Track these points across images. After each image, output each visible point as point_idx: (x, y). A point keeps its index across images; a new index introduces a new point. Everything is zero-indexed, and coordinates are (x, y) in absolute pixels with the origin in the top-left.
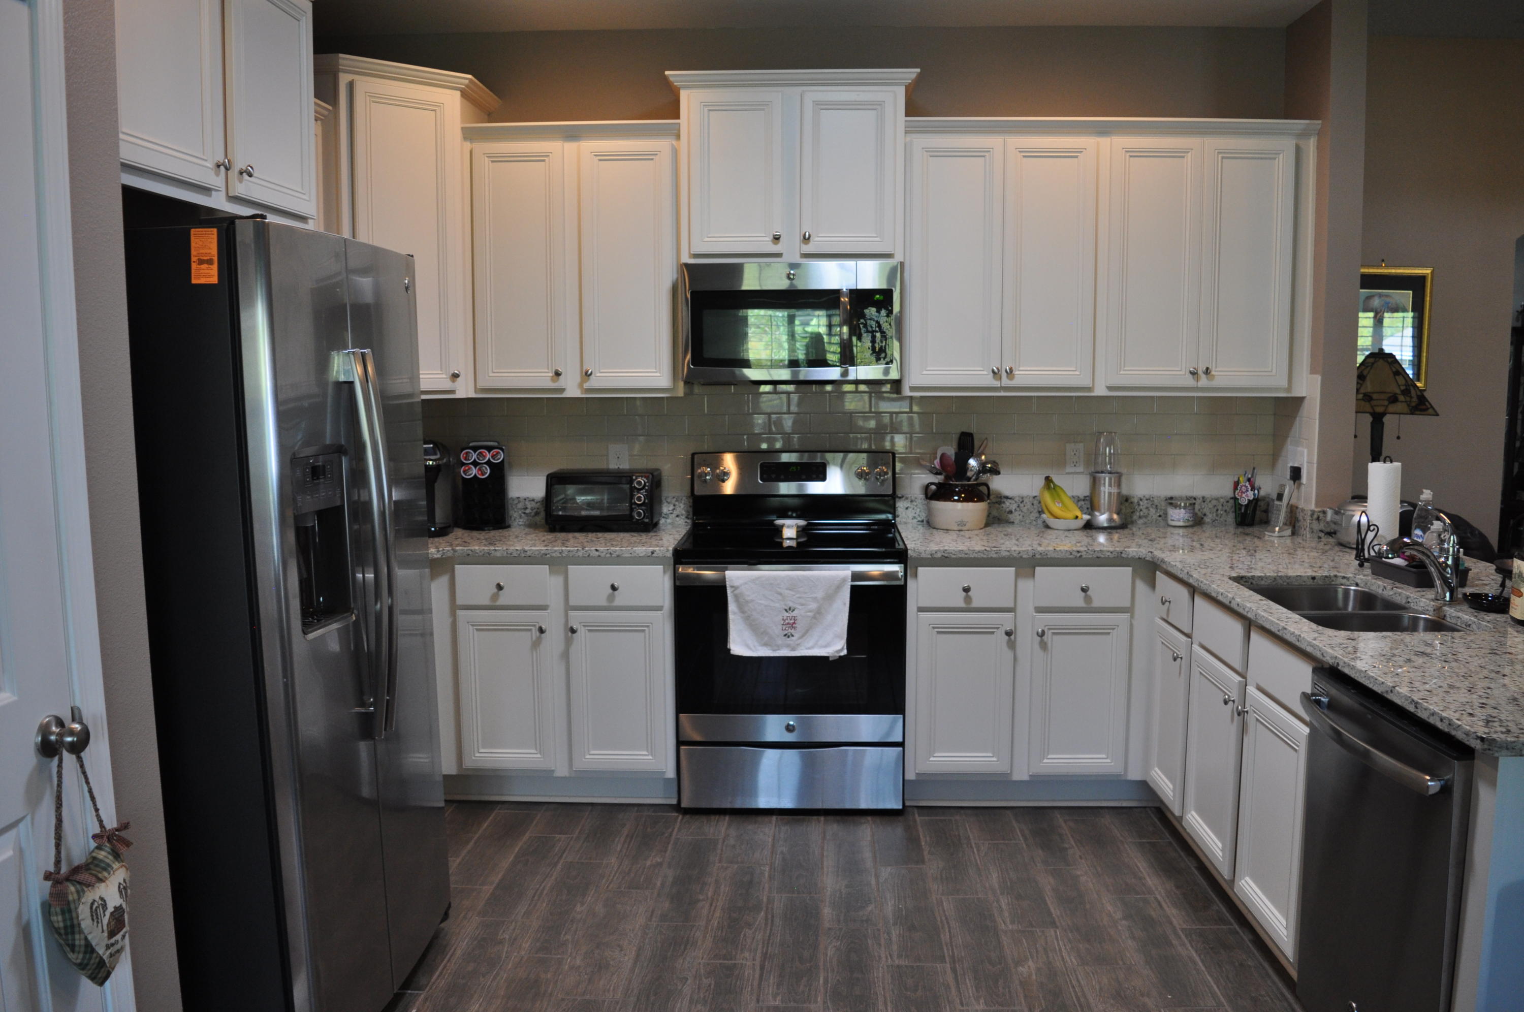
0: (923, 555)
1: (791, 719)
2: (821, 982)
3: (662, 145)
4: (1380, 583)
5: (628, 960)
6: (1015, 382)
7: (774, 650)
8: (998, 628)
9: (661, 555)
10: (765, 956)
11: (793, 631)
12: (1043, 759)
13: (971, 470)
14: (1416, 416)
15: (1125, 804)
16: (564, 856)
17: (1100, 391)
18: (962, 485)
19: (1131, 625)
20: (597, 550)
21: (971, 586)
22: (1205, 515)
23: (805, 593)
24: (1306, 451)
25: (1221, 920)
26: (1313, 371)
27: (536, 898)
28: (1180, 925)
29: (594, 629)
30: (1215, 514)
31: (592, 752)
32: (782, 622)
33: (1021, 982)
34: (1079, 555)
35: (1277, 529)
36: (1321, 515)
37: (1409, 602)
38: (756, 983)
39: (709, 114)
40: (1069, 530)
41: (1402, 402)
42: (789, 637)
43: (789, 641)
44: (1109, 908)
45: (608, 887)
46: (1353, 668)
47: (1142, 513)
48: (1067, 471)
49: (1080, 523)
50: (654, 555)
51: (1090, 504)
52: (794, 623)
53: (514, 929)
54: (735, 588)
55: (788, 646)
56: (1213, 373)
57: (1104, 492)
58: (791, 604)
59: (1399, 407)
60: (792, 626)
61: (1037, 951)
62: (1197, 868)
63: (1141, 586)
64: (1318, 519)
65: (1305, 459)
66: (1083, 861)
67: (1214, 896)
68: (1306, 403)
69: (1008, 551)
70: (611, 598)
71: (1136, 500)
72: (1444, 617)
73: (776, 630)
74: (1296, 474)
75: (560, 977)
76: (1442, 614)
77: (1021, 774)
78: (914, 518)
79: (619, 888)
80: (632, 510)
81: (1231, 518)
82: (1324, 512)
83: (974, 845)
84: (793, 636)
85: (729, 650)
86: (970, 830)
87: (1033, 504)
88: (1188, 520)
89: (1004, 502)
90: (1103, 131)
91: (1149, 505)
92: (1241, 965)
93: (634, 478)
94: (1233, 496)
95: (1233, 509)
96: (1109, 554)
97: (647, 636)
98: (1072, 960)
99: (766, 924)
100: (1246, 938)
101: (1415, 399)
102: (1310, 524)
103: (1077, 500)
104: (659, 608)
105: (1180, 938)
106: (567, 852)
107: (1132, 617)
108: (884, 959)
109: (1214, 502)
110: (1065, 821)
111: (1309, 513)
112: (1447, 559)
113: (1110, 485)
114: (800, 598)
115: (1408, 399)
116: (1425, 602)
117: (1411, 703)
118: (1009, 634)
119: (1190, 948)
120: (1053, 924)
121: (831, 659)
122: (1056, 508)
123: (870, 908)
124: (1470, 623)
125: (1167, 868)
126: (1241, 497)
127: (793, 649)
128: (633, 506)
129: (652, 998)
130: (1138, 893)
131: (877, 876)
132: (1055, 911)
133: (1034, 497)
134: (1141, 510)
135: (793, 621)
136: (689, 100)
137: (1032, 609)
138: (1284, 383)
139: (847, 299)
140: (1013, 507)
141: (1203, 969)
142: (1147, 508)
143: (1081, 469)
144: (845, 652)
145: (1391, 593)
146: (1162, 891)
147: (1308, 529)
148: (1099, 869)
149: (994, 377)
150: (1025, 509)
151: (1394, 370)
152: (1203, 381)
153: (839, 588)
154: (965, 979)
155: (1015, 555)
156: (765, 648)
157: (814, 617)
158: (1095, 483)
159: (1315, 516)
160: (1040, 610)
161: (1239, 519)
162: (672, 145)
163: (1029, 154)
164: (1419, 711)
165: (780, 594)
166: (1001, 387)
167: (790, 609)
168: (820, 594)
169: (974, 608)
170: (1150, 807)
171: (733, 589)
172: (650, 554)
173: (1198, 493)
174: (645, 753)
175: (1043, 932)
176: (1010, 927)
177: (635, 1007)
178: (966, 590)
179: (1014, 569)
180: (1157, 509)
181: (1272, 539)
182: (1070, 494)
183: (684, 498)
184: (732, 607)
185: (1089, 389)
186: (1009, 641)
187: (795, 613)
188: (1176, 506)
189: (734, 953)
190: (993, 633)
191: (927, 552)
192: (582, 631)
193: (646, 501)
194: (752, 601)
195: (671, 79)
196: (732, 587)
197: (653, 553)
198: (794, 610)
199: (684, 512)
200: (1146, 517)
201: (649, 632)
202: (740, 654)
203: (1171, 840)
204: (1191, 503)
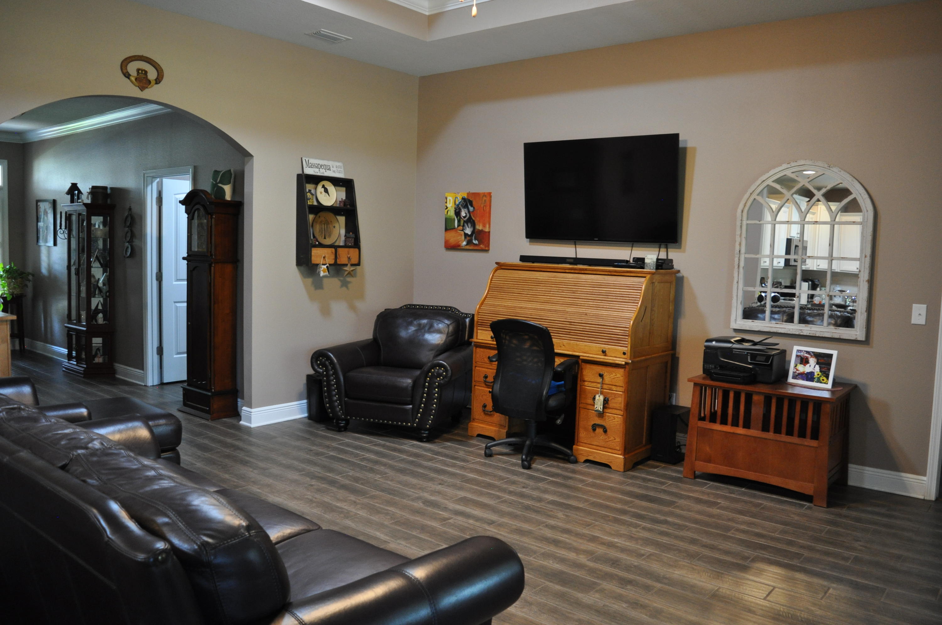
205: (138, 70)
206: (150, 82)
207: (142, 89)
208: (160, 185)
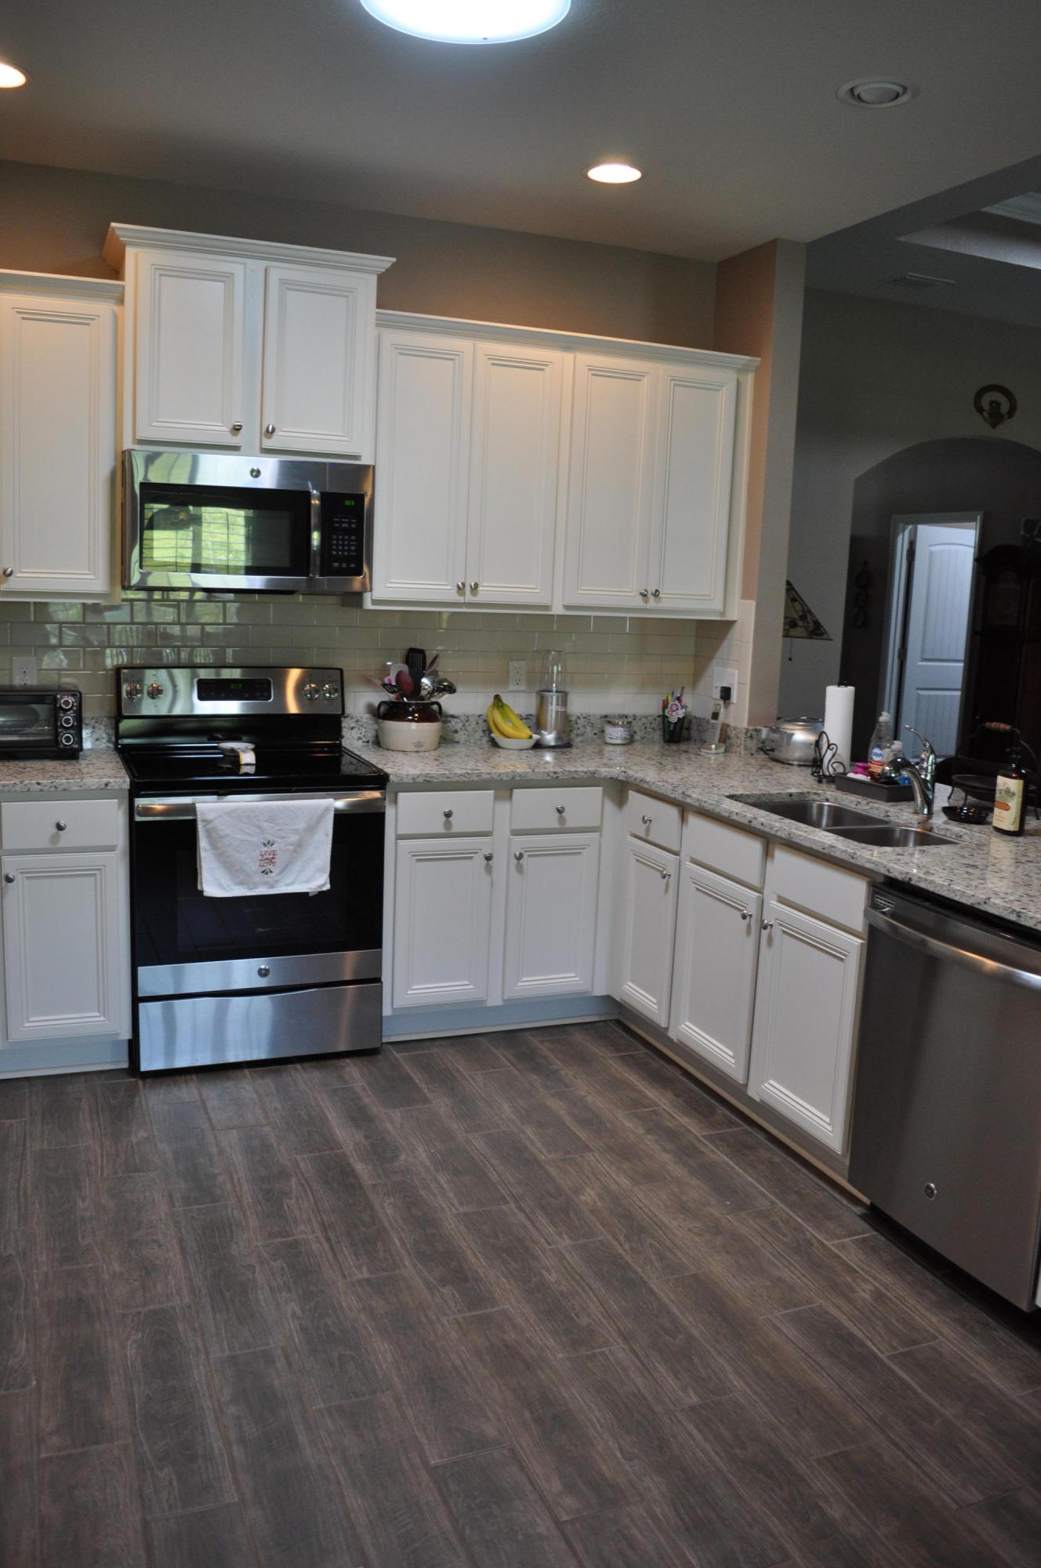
0: (405, 780)
1: (261, 963)
2: (398, 1244)
3: (103, 309)
4: (853, 798)
5: (175, 1256)
6: (479, 599)
7: (251, 889)
8: (476, 853)
9: (116, 787)
10: (324, 1227)
11: (271, 867)
12: (518, 982)
13: (425, 689)
14: (813, 640)
15: (588, 1019)
16: (28, 1145)
17: (558, 610)
18: (416, 704)
19: (600, 844)
20: (38, 784)
21: (453, 810)
22: (635, 732)
23: (286, 825)
24: (737, 672)
25: (730, 1124)
26: (745, 596)
27: (22, 1200)
28: (699, 1133)
29: (33, 875)
30: (644, 732)
31: (32, 1019)
32: (260, 858)
33: (591, 1211)
34: (555, 776)
35: (713, 746)
36: (754, 733)
37: (888, 816)
38: (330, 1256)
39: (160, 280)
40: (522, 750)
41: (800, 627)
42: (267, 873)
43: (266, 878)
44: (628, 1125)
45: (102, 1175)
46: (932, 882)
47: (579, 732)
48: (510, 689)
49: (531, 743)
50: (108, 787)
51: (538, 724)
52: (273, 858)
53: (17, 1242)
54: (207, 822)
55: (266, 883)
56: (661, 595)
57: (552, 710)
58: (270, 838)
59: (799, 631)
60: (271, 861)
61: (588, 1177)
62: (682, 1075)
63: (609, 806)
64: (751, 737)
65: (736, 680)
66: (579, 1081)
67: (713, 1101)
68: (736, 628)
69: (489, 774)
70: (54, 839)
71: (573, 719)
72: (931, 830)
73: (254, 867)
74: (726, 693)
75: (106, 1289)
76: (929, 827)
77: (495, 1000)
78: (360, 738)
79: (116, 1173)
80: (57, 735)
81: (657, 735)
82: (758, 731)
83: (468, 1078)
84: (271, 872)
85: (202, 892)
86: (455, 1061)
87: (478, 723)
88: (626, 738)
89: (450, 721)
90: (568, 346)
91: (585, 724)
92: (770, 1162)
93: (59, 696)
94: (661, 713)
95: (661, 726)
96: (583, 774)
97: (99, 881)
98: (625, 1182)
99: (305, 1191)
100: (761, 1137)
101: (811, 625)
102: (745, 741)
103: (525, 718)
104: (112, 848)
105: (706, 1145)
106: (28, 1139)
107: (601, 836)
108: (447, 1209)
109: (644, 720)
110: (541, 1042)
111: (744, 731)
112: (926, 776)
113: (557, 704)
114: (279, 830)
115: (806, 624)
116: (908, 816)
117: (1012, 912)
118: (488, 858)
119: (720, 1154)
120: (587, 1149)
121: (310, 895)
122: (507, 728)
123: (403, 1157)
124: (961, 834)
125: (658, 1079)
126: (671, 715)
127: (272, 887)
128: (60, 730)
129: (228, 1294)
130: (646, 1107)
131: (392, 1122)
132: (582, 1135)
133: (480, 716)
134: (578, 729)
135: (272, 856)
136: (133, 258)
137: (508, 832)
138: (718, 605)
139: (317, 502)
140: (459, 726)
141: (741, 1171)
142: (584, 726)
143: (522, 688)
144: (328, 887)
145: (866, 808)
146: (666, 1102)
147: (742, 746)
148: (598, 1087)
149: (458, 593)
150: (469, 729)
151: (791, 596)
152: (652, 603)
153: (321, 818)
154: (537, 1217)
155: (496, 777)
156: (240, 887)
157: (295, 851)
158: (542, 702)
159: (749, 734)
160: (516, 833)
161: (667, 737)
162: (113, 311)
163: (499, 362)
164: (1022, 919)
165: (259, 827)
166: (465, 603)
167: (269, 843)
168: (301, 826)
169: (454, 833)
170: (610, 1020)
171: (205, 823)
172: (103, 786)
173: (629, 710)
174: (97, 1014)
175: (582, 1157)
176: (550, 1157)
177: (213, 1308)
178: (448, 815)
179: (492, 792)
180: (592, 727)
181: (710, 756)
182: (517, 711)
183: (105, 719)
184: (203, 843)
185: (547, 608)
186: (487, 865)
187: (274, 848)
188: (614, 725)
189: (288, 1229)
190: (471, 858)
191: (409, 777)
192: (19, 879)
193: (75, 724)
194: (227, 835)
195: (118, 232)
196: (203, 821)
197: (106, 785)
198: (273, 844)
199: (105, 736)
200: (582, 735)
201: (101, 875)
202: (214, 896)
203: (646, 1051)
204: (628, 721)
205: (991, 403)
206: (1002, 417)
207: (994, 425)
208: (914, 534)
